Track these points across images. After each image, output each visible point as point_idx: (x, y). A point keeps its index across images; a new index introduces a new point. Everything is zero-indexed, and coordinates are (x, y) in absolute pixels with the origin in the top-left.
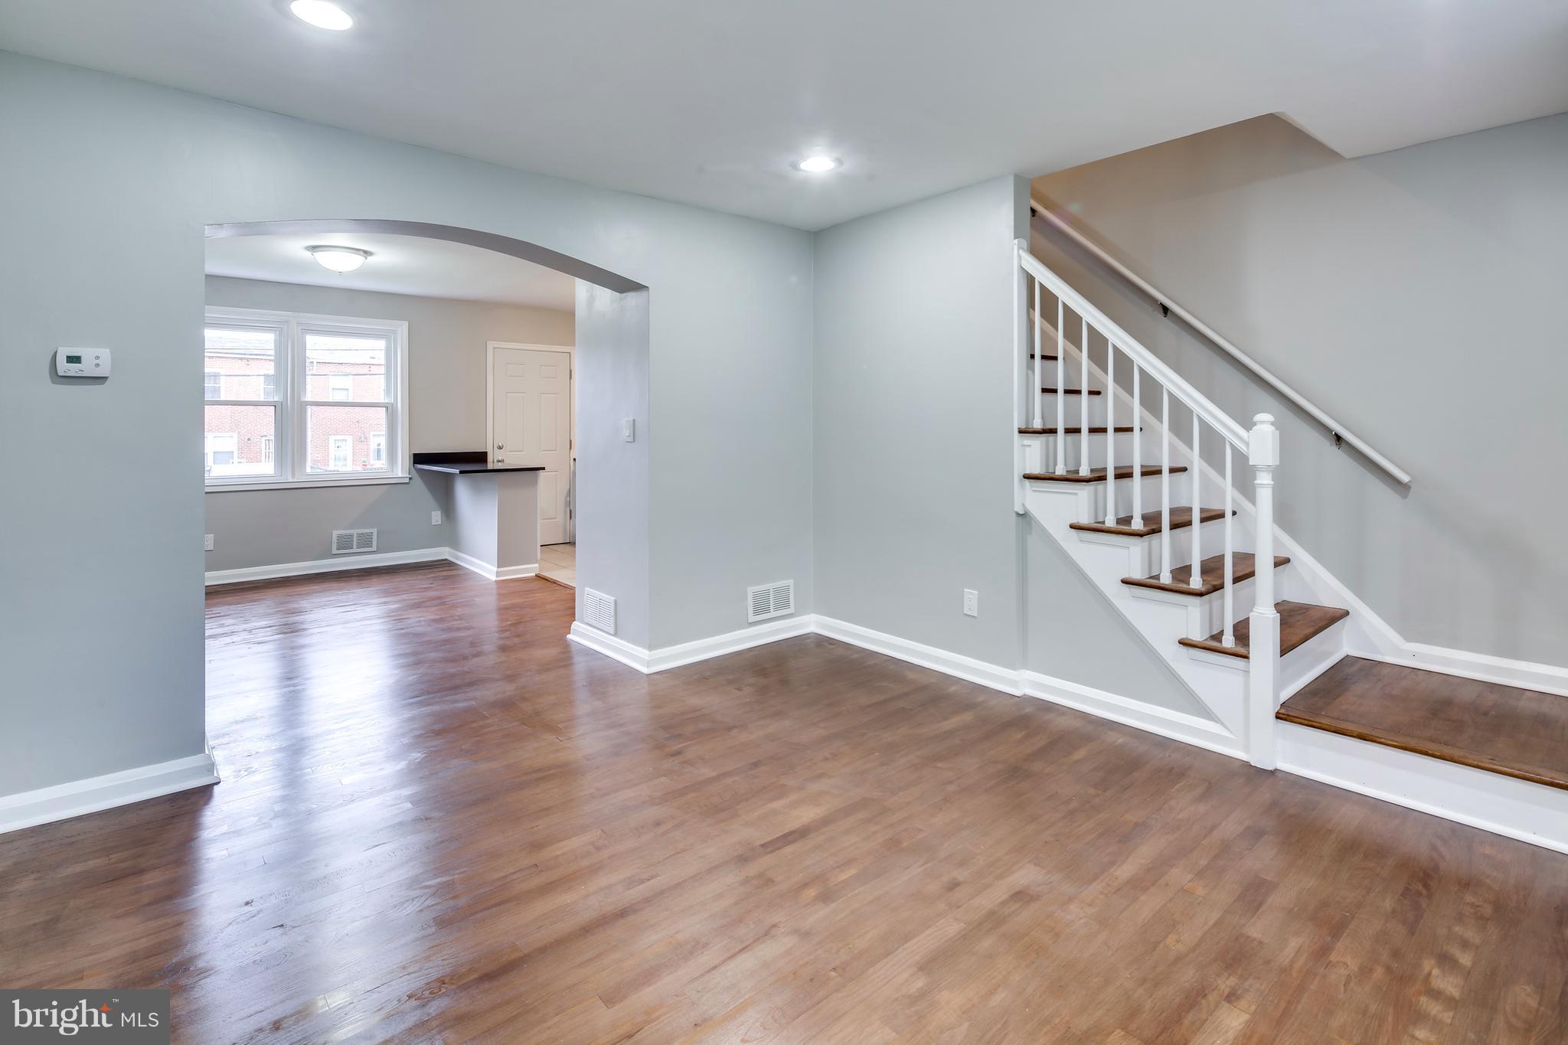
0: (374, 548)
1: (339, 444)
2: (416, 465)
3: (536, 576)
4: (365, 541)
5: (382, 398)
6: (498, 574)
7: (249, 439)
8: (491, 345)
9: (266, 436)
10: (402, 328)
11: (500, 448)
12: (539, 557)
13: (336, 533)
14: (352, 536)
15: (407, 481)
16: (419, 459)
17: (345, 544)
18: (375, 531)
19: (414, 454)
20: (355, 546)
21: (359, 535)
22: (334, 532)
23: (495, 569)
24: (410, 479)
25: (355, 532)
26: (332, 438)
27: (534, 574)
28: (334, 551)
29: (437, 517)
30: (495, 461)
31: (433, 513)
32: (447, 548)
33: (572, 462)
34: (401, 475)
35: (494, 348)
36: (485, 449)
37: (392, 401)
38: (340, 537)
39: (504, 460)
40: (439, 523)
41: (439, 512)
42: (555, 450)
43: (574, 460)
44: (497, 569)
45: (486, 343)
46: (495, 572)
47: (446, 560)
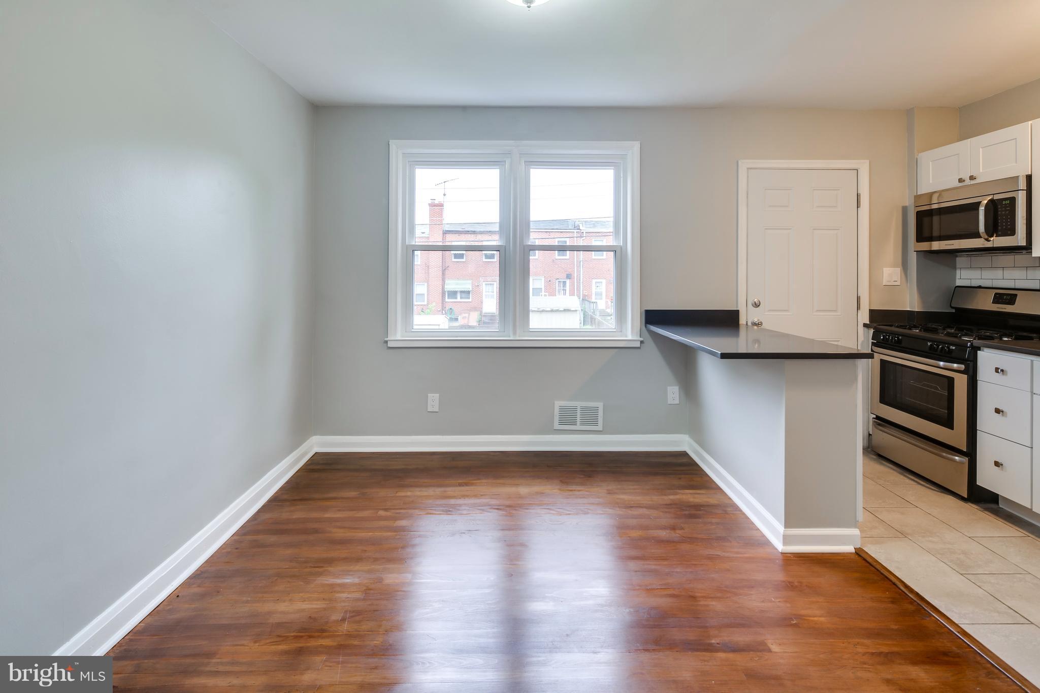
0: (600, 427)
1: (598, 285)
2: (648, 325)
3: (859, 553)
4: (590, 417)
5: (610, 241)
6: (788, 540)
7: (550, 281)
8: (744, 165)
9: (558, 279)
10: (633, 150)
11: (756, 305)
12: (861, 515)
13: (558, 404)
14: (575, 409)
15: (638, 345)
16: (653, 318)
17: (568, 418)
18: (600, 405)
19: (647, 310)
20: (578, 424)
21: (583, 409)
22: (556, 402)
23: (781, 528)
24: (642, 342)
25: (579, 404)
26: (594, 281)
27: (849, 549)
28: (557, 426)
29: (673, 393)
30: (749, 324)
31: (669, 388)
32: (688, 436)
33: (861, 329)
34: (630, 338)
35: (748, 169)
36: (737, 308)
37: (622, 244)
38: (562, 409)
39: (761, 324)
40: (677, 402)
41: (678, 387)
42: (835, 311)
43: (865, 325)
44: (783, 529)
45: (738, 162)
46: (782, 533)
47: (684, 454)
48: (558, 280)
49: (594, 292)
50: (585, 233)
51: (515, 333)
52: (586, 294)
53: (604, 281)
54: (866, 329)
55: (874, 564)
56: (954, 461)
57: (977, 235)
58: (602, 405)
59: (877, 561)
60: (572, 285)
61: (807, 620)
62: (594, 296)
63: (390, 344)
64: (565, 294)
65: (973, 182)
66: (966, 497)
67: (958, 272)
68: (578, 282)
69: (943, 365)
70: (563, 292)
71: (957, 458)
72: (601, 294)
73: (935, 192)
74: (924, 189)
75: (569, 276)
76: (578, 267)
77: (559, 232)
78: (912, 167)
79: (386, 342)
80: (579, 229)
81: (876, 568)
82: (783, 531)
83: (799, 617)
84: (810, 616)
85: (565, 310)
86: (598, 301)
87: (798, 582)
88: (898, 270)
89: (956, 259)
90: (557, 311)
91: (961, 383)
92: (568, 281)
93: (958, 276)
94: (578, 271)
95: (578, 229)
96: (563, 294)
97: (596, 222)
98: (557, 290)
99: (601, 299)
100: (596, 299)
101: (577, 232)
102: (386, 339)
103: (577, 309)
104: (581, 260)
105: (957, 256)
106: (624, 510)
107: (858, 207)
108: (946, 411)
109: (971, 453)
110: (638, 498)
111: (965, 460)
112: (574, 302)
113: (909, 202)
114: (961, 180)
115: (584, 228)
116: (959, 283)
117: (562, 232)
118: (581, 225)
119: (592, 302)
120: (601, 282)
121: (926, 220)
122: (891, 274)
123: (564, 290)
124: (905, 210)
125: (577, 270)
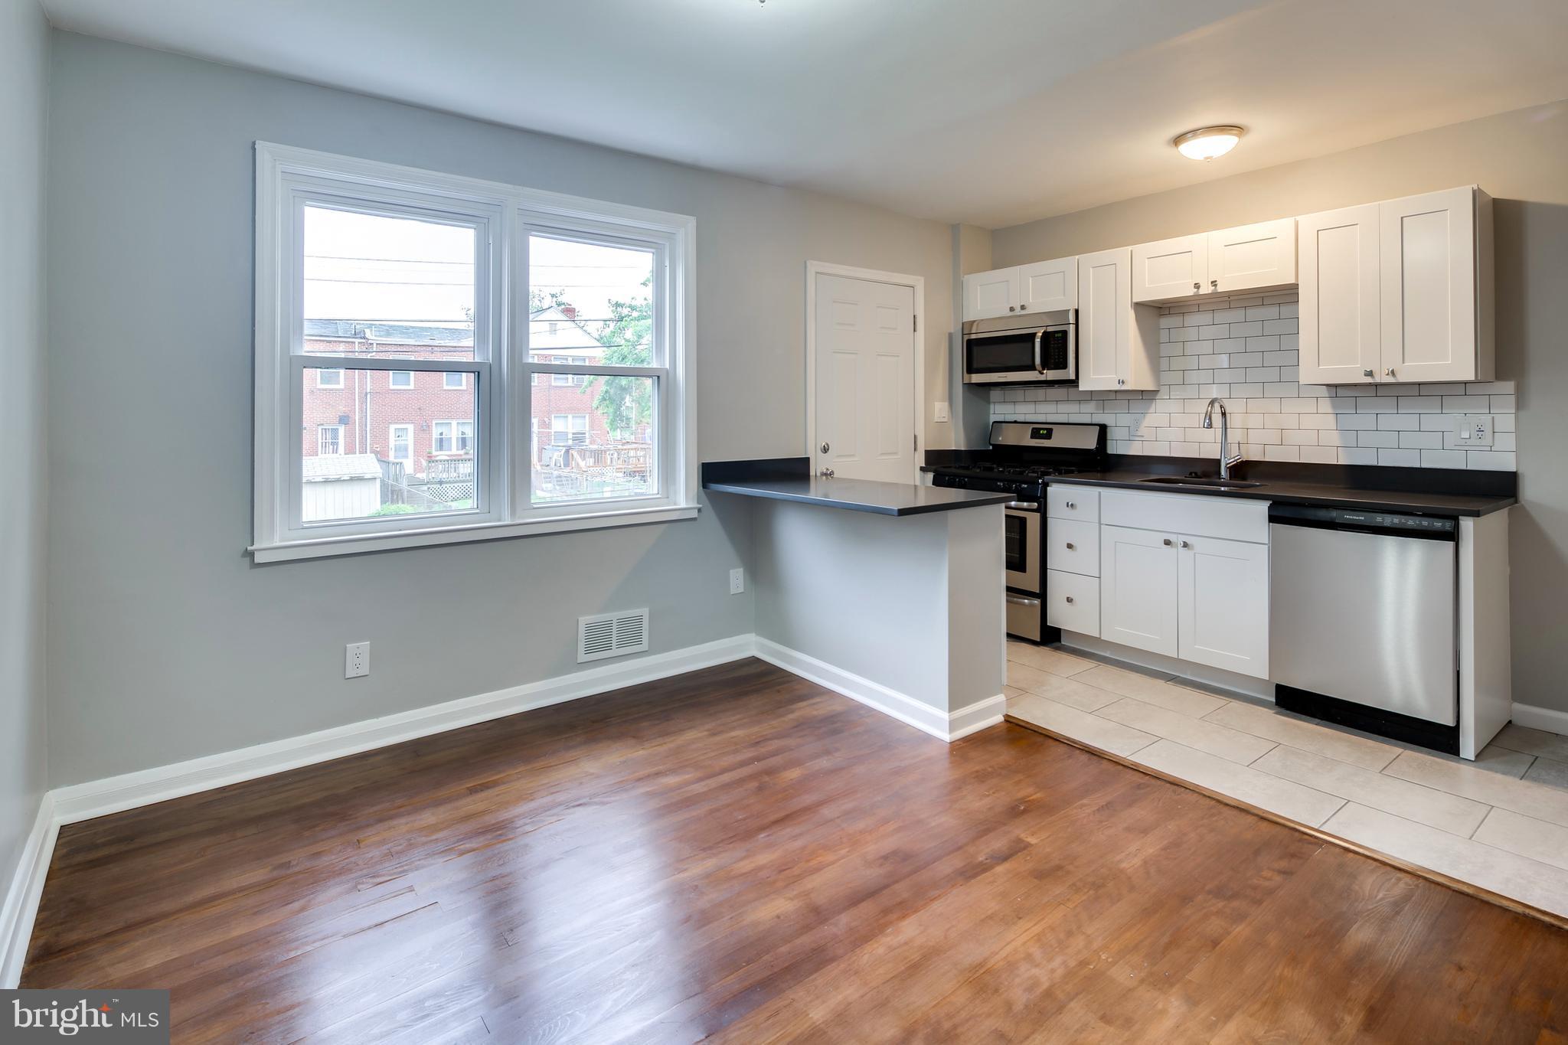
0: (645, 646)
2: (708, 484)
3: (1008, 719)
4: (631, 632)
6: (953, 726)
8: (813, 267)
10: (686, 228)
11: (827, 451)
12: (1005, 678)
13: (584, 620)
14: (609, 624)
15: (695, 514)
17: (599, 640)
18: (644, 612)
19: (703, 463)
20: (614, 644)
21: (621, 621)
22: (580, 619)
23: (945, 715)
24: (699, 510)
25: (614, 616)
27: (998, 719)
28: (582, 657)
29: (737, 578)
30: (818, 474)
31: (731, 572)
32: (754, 634)
33: (918, 472)
34: (683, 505)
35: (817, 273)
36: (806, 454)
37: (667, 366)
38: (590, 628)
39: (832, 473)
40: (741, 590)
41: (741, 569)
42: (895, 453)
43: (922, 469)
44: (948, 714)
45: (805, 262)
46: (948, 720)
47: (754, 661)
48: (320, 428)
49: (392, 444)
50: (375, 345)
51: (513, 513)
52: (378, 450)
53: (411, 427)
54: (922, 473)
55: (1027, 726)
56: (1024, 604)
57: (1032, 368)
58: (648, 611)
59: (1028, 723)
60: (350, 435)
61: (1029, 801)
62: (392, 454)
63: (259, 558)
64: (335, 451)
65: (1023, 312)
66: (1039, 640)
67: (992, 406)
68: (363, 431)
69: (1015, 505)
70: (331, 447)
71: (1026, 601)
72: (406, 449)
73: (975, 321)
74: (968, 317)
75: (344, 420)
76: (363, 401)
77: (324, 341)
78: (957, 290)
79: (251, 554)
80: (364, 338)
81: (1032, 730)
82: (947, 717)
83: (1023, 800)
84: (1031, 795)
85: (352, 479)
86: (404, 461)
87: (990, 767)
88: (946, 404)
89: (989, 394)
90: (338, 481)
91: (1033, 521)
92: (342, 430)
93: (992, 412)
94: (363, 411)
95: (361, 338)
96: (331, 451)
97: (391, 327)
98: (320, 444)
99: (406, 457)
100: (396, 457)
101: (359, 343)
102: (249, 548)
103: (376, 475)
104: (368, 391)
105: (990, 390)
106: (753, 749)
107: (914, 331)
108: (1018, 556)
109: (1043, 595)
110: (755, 729)
111: (1037, 602)
112: (367, 464)
113: (957, 330)
114: (1012, 309)
115: (374, 338)
116: (993, 418)
117: (330, 342)
118: (368, 331)
119: (393, 464)
120: (407, 429)
121: (976, 350)
122: (941, 410)
123: (335, 444)
124: (950, 336)
125: (361, 409)
